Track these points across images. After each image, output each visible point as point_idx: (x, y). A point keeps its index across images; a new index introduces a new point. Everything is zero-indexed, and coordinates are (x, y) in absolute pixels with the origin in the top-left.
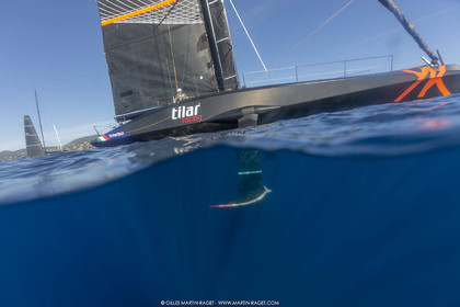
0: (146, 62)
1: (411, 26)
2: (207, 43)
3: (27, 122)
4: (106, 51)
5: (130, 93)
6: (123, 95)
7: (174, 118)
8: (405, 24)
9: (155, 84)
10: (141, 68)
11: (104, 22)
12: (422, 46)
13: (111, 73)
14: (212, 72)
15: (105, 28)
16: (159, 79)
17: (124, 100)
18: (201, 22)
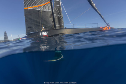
0: (36, 19)
1: (103, 17)
2: (52, 16)
3: (5, 33)
4: (25, 16)
5: (31, 27)
6: (28, 28)
7: (41, 35)
8: (101, 16)
9: (37, 25)
10: (34, 21)
11: (25, 8)
12: (105, 22)
13: (26, 21)
14: (53, 24)
15: (25, 10)
16: (39, 24)
17: (29, 29)
18: (51, 11)
